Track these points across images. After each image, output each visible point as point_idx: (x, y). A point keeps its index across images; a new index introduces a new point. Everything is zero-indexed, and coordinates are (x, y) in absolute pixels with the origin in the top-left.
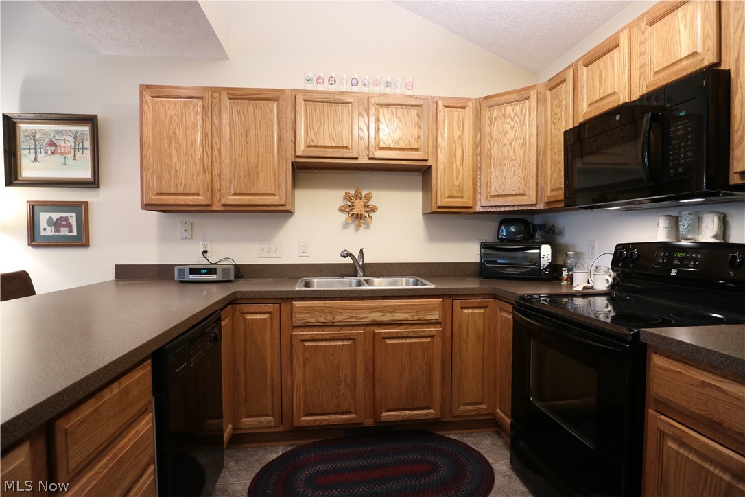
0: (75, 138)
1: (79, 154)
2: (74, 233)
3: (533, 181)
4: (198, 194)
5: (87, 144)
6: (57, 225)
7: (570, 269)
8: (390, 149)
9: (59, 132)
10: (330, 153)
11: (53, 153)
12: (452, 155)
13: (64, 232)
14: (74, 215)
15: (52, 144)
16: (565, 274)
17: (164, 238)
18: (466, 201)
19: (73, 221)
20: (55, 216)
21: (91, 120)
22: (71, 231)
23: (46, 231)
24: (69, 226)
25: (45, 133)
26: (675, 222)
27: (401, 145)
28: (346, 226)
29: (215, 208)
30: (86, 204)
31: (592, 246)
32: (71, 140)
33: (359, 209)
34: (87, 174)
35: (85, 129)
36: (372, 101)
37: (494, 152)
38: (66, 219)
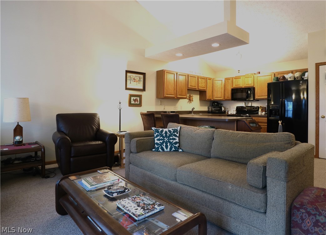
0: (139, 78)
1: (140, 82)
2: (139, 103)
3: (223, 95)
4: (173, 95)
5: (142, 80)
6: (135, 100)
7: (228, 111)
8: (201, 87)
9: (136, 76)
10: (193, 87)
11: (134, 81)
12: (209, 89)
13: (136, 103)
14: (139, 98)
15: (134, 79)
16: (226, 112)
17: (156, 105)
18: (211, 98)
19: (139, 100)
20: (135, 98)
21: (144, 74)
22: (138, 102)
23: (133, 102)
24: (138, 101)
25: (133, 76)
26: (245, 103)
27: (203, 87)
28: (190, 103)
29: (176, 98)
30: (141, 95)
31: (230, 107)
32: (138, 78)
33: (191, 99)
34: (141, 88)
35: (142, 76)
36: (199, 77)
37: (216, 89)
38: (137, 99)
